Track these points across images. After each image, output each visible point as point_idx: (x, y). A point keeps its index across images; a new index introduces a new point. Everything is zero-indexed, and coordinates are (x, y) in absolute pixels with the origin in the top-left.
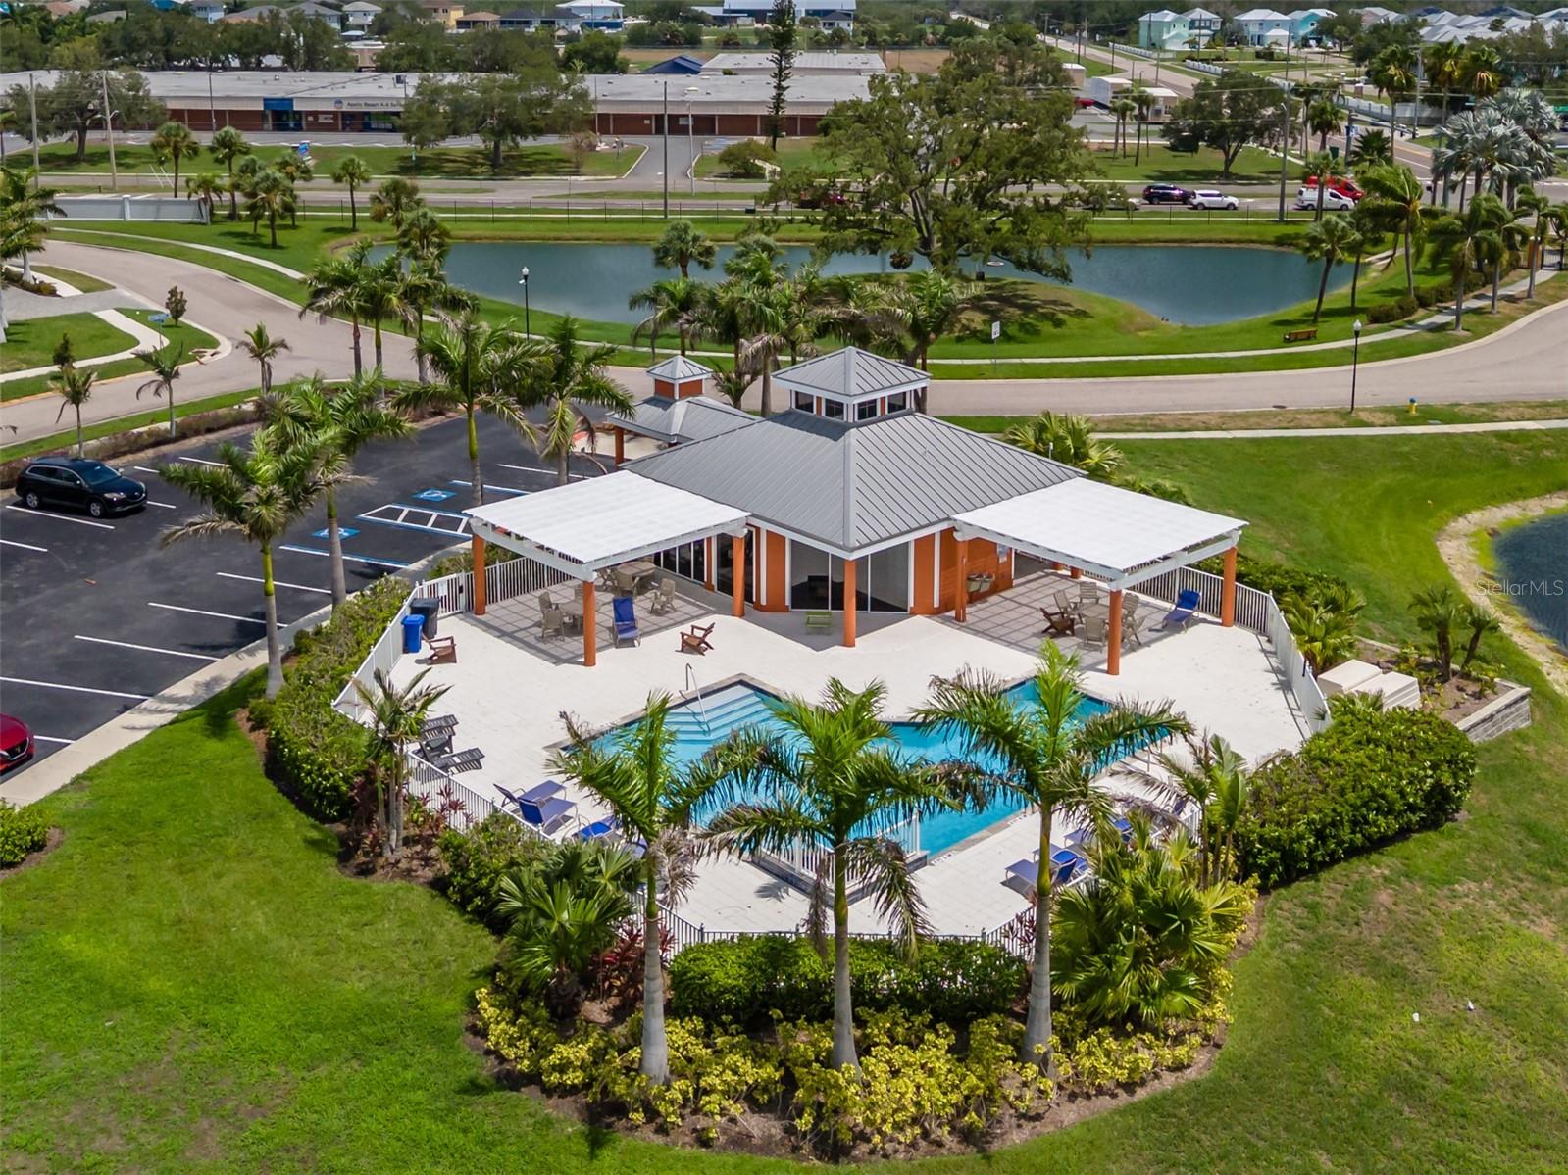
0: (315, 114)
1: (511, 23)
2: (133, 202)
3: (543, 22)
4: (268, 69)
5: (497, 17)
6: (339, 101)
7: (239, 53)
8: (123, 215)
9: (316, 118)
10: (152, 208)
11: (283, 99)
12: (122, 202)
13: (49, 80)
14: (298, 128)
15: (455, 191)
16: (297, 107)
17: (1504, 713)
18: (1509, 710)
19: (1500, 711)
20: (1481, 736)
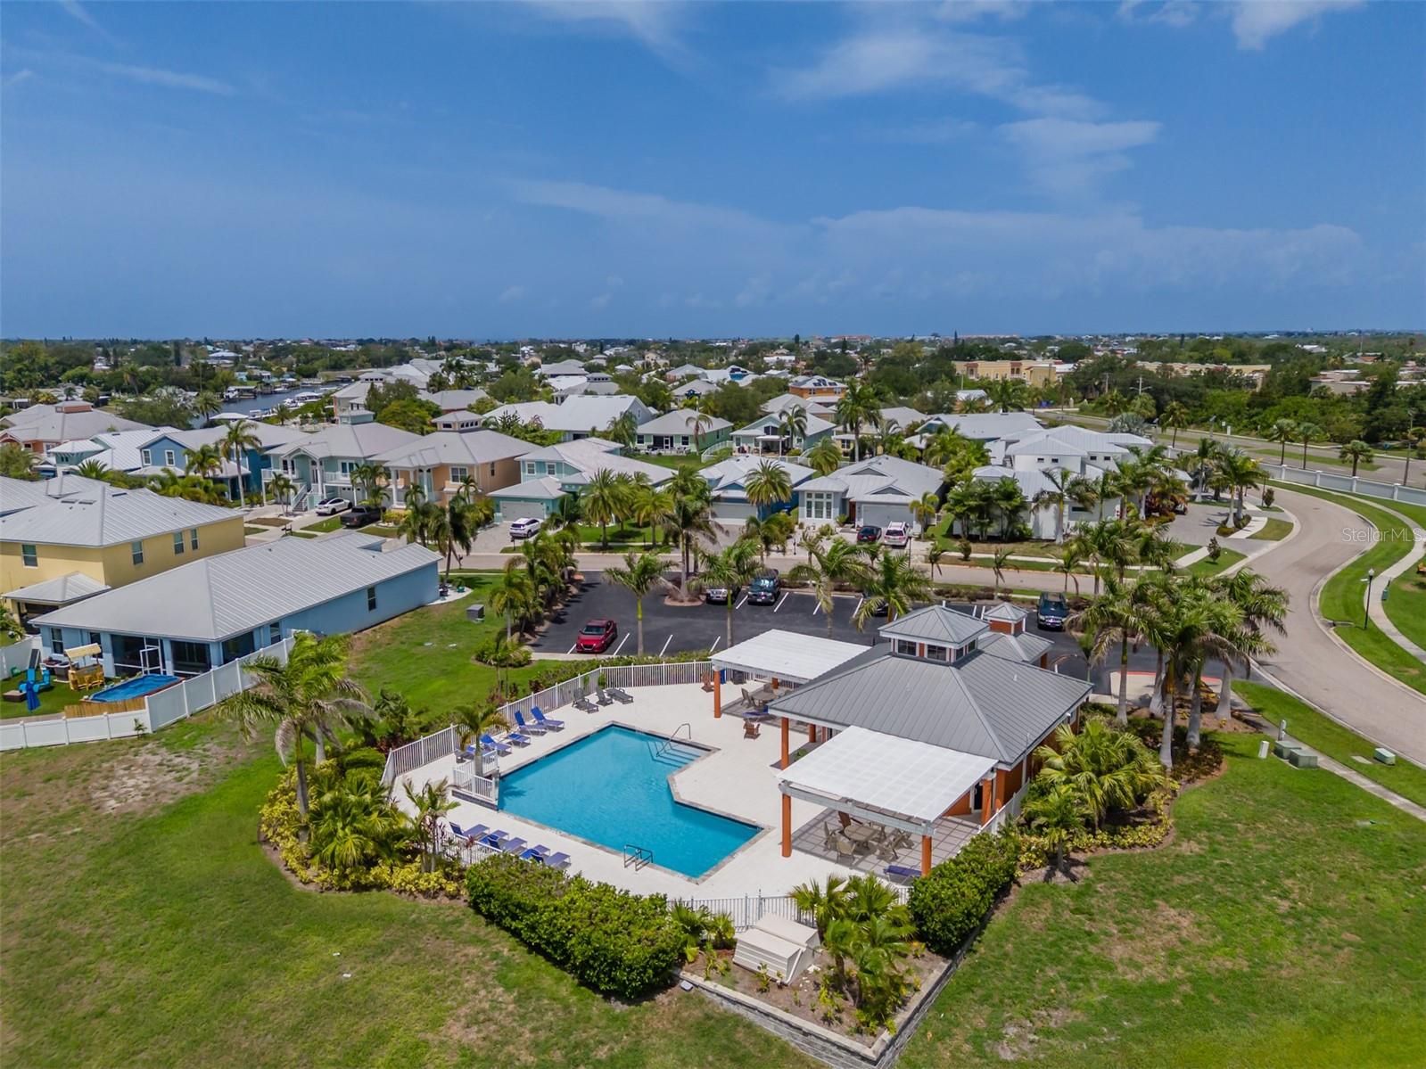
17: (828, 1045)
18: (834, 1049)
19: (818, 1037)
20: (783, 1034)
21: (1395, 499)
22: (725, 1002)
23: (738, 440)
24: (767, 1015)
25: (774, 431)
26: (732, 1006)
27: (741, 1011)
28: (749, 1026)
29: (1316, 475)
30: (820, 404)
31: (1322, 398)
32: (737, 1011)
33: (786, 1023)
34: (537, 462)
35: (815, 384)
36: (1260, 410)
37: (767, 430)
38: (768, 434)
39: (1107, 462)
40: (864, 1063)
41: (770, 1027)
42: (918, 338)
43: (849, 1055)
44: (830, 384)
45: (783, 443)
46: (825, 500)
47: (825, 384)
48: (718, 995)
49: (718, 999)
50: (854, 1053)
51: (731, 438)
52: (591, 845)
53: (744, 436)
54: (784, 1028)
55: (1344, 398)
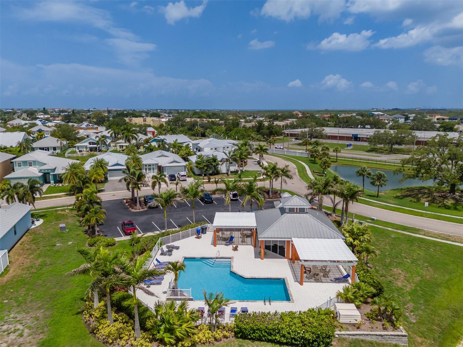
0: (363, 138)
1: (452, 119)
2: (298, 152)
3: (460, 119)
4: (367, 128)
5: (448, 118)
6: (367, 135)
7: (361, 125)
8: (296, 155)
9: (363, 139)
10: (301, 154)
11: (356, 135)
12: (296, 152)
13: (307, 130)
14: (359, 141)
15: (368, 156)
16: (358, 136)
17: (390, 337)
18: (393, 337)
19: (387, 335)
20: (374, 339)
21: (297, 155)
22: (351, 337)
23: (78, 147)
24: (367, 335)
25: (93, 144)
26: (353, 337)
27: (357, 337)
28: (362, 341)
29: (273, 150)
30: (95, 133)
31: (245, 128)
32: (355, 338)
33: (375, 335)
34: (23, 162)
35: (86, 126)
36: (229, 132)
37: (90, 143)
38: (91, 145)
39: (228, 148)
40: (403, 337)
41: (369, 339)
42: (90, 110)
43: (398, 337)
44: (92, 126)
45: (99, 148)
46: (152, 167)
47: (90, 126)
48: (348, 335)
49: (348, 336)
50: (398, 336)
51: (75, 147)
52: (243, 301)
53: (80, 146)
54: (374, 337)
55: (250, 128)
